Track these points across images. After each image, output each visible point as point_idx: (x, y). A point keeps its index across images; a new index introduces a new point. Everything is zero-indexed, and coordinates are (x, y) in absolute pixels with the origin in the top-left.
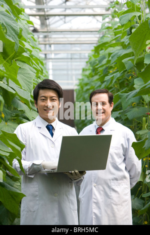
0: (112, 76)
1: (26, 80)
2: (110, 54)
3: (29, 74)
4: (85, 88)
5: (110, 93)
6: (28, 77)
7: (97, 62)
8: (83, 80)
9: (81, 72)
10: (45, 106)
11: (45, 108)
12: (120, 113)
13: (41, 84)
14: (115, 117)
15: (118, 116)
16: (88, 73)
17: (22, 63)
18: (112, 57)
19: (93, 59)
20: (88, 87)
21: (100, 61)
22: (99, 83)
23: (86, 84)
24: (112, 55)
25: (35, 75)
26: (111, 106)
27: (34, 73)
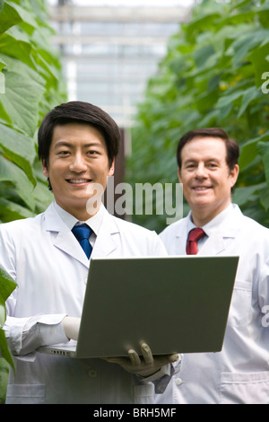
0: (236, 96)
1: (19, 102)
2: (228, 42)
3: (27, 87)
4: (156, 126)
5: (232, 141)
6: (24, 96)
7: (190, 63)
8: (149, 106)
9: (142, 87)
10: (68, 170)
11: (70, 176)
12: (256, 192)
13: (59, 111)
14: (243, 202)
15: (253, 198)
16: (161, 90)
17: (10, 60)
18: (237, 49)
19: (177, 55)
20: (164, 123)
21: (200, 60)
22: (195, 115)
23: (158, 117)
24: (235, 44)
25: (44, 89)
26: (231, 174)
27: (41, 84)
